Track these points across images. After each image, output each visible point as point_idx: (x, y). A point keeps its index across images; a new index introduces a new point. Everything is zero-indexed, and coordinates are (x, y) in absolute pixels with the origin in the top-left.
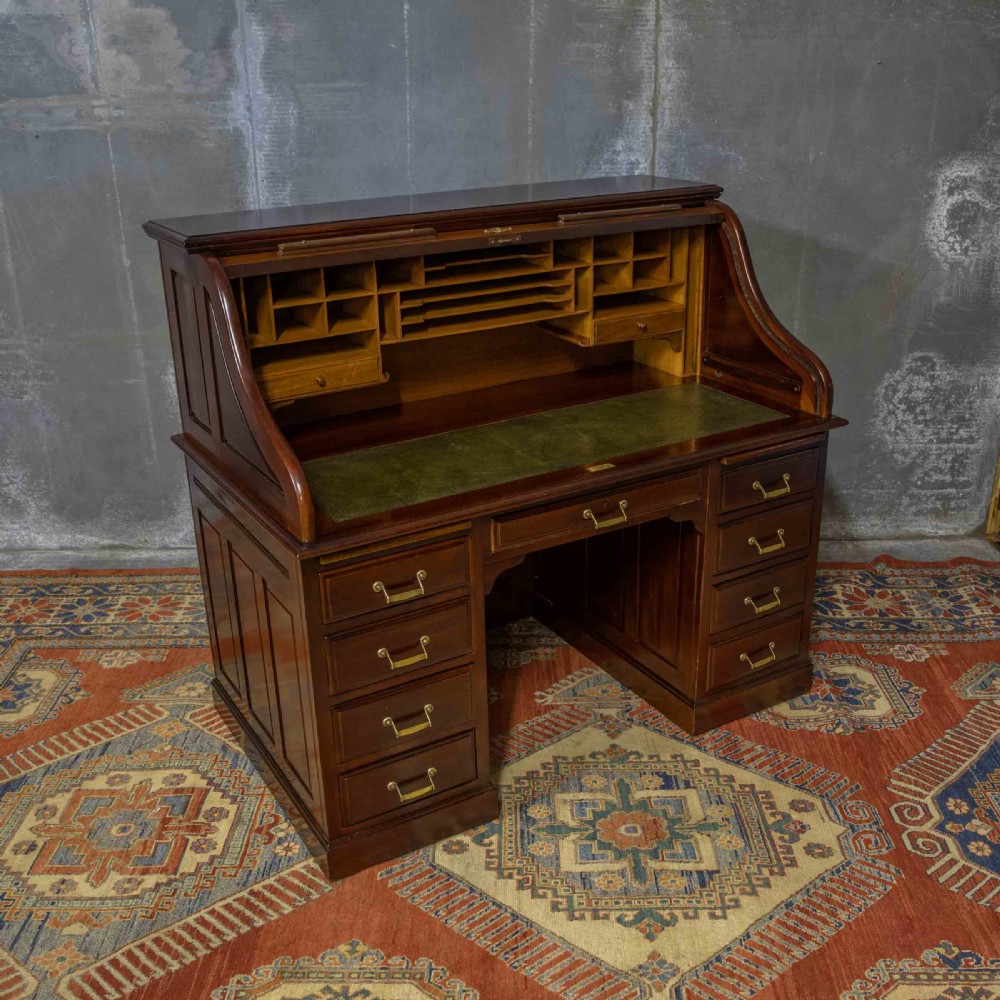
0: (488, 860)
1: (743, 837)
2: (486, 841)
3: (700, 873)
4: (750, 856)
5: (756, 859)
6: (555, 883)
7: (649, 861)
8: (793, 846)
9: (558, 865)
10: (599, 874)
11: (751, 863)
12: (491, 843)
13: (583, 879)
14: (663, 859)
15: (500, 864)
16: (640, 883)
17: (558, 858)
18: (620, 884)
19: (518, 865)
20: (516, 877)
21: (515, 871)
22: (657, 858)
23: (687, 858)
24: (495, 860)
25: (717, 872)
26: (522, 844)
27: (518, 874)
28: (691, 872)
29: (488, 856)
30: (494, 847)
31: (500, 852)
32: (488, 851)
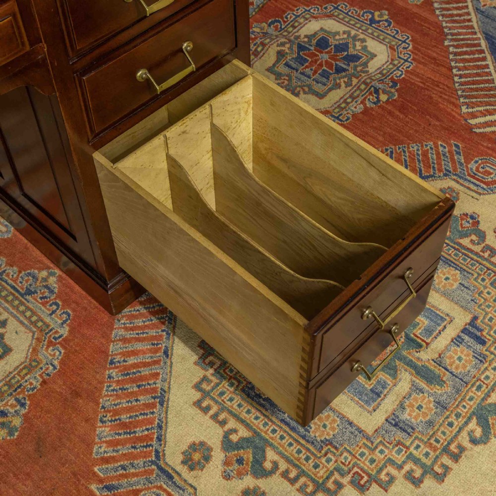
0: (298, 485)
1: (450, 265)
2: (268, 465)
3: (464, 331)
4: (476, 279)
5: (483, 280)
6: (381, 452)
7: (417, 355)
8: (487, 242)
9: (360, 431)
10: (402, 407)
11: (485, 287)
12: (276, 465)
13: (396, 425)
14: (427, 344)
15: (313, 481)
16: (442, 386)
17: (351, 423)
18: (427, 402)
19: (331, 466)
20: (345, 480)
21: (336, 476)
22: (420, 346)
23: (439, 325)
24: (303, 480)
25: (475, 318)
26: (304, 437)
27: (342, 475)
28: (459, 336)
29: (293, 481)
30: (283, 466)
31: (295, 466)
32: (285, 475)
